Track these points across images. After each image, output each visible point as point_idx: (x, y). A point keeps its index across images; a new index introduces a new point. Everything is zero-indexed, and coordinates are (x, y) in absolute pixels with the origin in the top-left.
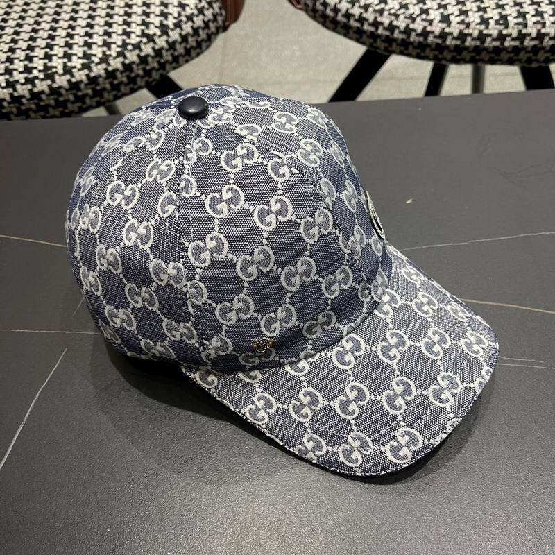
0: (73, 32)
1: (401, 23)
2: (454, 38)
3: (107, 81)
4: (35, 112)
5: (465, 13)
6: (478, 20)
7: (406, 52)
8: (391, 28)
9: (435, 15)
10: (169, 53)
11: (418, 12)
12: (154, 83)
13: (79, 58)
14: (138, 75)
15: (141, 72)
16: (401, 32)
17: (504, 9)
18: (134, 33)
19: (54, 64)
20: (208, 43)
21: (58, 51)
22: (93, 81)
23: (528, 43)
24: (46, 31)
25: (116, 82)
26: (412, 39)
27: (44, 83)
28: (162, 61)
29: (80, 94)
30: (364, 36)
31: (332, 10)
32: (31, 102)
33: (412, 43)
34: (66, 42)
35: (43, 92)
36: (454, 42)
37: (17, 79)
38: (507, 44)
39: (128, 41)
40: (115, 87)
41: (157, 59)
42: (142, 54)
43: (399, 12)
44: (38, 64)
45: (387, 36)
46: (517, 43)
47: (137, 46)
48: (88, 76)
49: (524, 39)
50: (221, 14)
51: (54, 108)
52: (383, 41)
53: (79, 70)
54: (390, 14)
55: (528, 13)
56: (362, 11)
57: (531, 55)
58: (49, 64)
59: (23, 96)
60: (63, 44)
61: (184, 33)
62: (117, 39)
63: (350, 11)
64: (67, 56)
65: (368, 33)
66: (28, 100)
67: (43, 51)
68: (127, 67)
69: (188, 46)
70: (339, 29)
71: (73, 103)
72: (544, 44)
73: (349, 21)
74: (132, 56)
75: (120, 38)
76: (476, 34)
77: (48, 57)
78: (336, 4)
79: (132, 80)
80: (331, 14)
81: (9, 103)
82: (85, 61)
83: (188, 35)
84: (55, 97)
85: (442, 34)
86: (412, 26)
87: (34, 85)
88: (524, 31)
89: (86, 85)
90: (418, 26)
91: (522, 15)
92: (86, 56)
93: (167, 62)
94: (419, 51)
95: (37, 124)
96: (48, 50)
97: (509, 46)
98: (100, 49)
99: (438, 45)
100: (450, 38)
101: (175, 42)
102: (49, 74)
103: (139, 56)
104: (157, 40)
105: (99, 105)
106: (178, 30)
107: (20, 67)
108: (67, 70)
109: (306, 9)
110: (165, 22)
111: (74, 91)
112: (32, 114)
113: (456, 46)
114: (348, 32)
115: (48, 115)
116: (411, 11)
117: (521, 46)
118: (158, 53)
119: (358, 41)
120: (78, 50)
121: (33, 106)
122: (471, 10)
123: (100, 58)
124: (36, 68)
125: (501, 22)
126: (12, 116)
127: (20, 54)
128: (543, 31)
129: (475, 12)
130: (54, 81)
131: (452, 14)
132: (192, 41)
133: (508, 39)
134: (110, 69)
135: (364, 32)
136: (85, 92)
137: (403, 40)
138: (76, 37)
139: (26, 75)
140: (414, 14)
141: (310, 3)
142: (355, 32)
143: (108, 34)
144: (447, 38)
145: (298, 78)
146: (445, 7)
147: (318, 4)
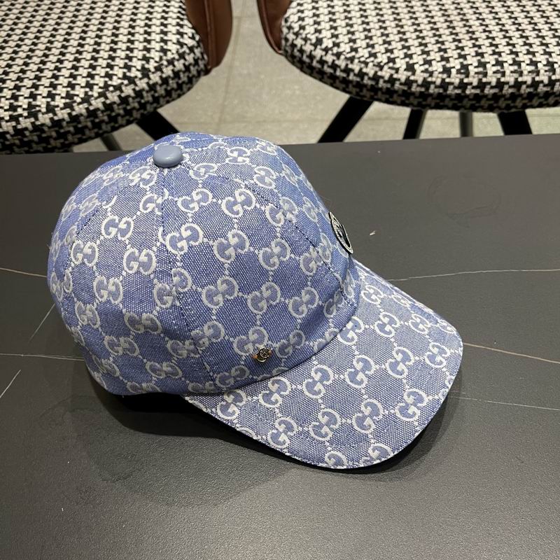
0: (59, 74)
1: (370, 70)
2: (418, 86)
3: (88, 120)
4: (19, 147)
5: (429, 62)
6: (441, 70)
8: (361, 74)
9: (401, 64)
10: (149, 94)
11: (385, 61)
14: (118, 115)
15: (122, 112)
16: (369, 78)
17: (465, 59)
18: (116, 75)
19: (38, 103)
20: (189, 86)
21: (43, 91)
22: (74, 119)
23: (487, 91)
24: (33, 72)
25: (97, 120)
26: (380, 86)
27: (28, 120)
28: (143, 101)
29: (62, 131)
30: (337, 81)
32: (15, 138)
33: (381, 89)
34: (51, 83)
35: (26, 129)
36: (419, 89)
37: (2, 116)
38: (468, 92)
39: (110, 83)
40: (97, 125)
41: (138, 100)
42: (123, 95)
43: (368, 60)
45: (358, 82)
46: (478, 91)
47: (118, 88)
48: (69, 114)
49: (485, 87)
50: (203, 58)
51: (37, 143)
52: (354, 86)
53: (62, 109)
54: (360, 62)
55: (489, 63)
56: (335, 58)
57: (492, 102)
58: (34, 103)
59: (8, 133)
60: (47, 85)
61: (164, 76)
62: (99, 81)
63: (324, 58)
64: (51, 96)
65: (341, 79)
66: (12, 136)
67: (29, 91)
68: (109, 107)
69: (169, 88)
70: (315, 74)
71: (55, 139)
72: (504, 92)
73: (323, 67)
74: (113, 97)
75: (103, 80)
76: (438, 82)
77: (33, 96)
78: (311, 51)
79: (113, 119)
80: (307, 60)
82: (68, 101)
83: (168, 77)
84: (38, 133)
85: (408, 82)
86: (380, 73)
87: (18, 123)
88: (484, 80)
89: (68, 123)
90: (386, 73)
91: (482, 65)
92: (69, 96)
93: (147, 102)
94: (388, 96)
95: (21, 159)
96: (33, 90)
97: (471, 94)
98: (83, 90)
99: (404, 91)
100: (415, 85)
101: (155, 84)
102: (32, 112)
103: (119, 96)
104: (138, 82)
105: (81, 141)
106: (159, 73)
107: (6, 105)
108: (50, 109)
109: (286, 55)
110: (147, 66)
111: (57, 129)
112: (16, 149)
113: (421, 93)
114: (323, 78)
115: (32, 150)
116: (379, 60)
117: (481, 94)
118: (139, 94)
120: (61, 91)
121: (17, 142)
122: (434, 60)
123: (82, 98)
124: (21, 106)
125: (462, 71)
127: (7, 93)
128: (503, 80)
129: (438, 62)
130: (37, 119)
131: (421, 65)
132: (173, 83)
133: (469, 87)
134: (91, 108)
135: (337, 77)
136: (67, 129)
137: (372, 85)
138: (61, 78)
139: (11, 113)
140: (381, 62)
141: (289, 49)
142: (329, 77)
143: (91, 76)
144: (412, 85)
145: (297, 117)
146: (410, 56)
147: (295, 50)
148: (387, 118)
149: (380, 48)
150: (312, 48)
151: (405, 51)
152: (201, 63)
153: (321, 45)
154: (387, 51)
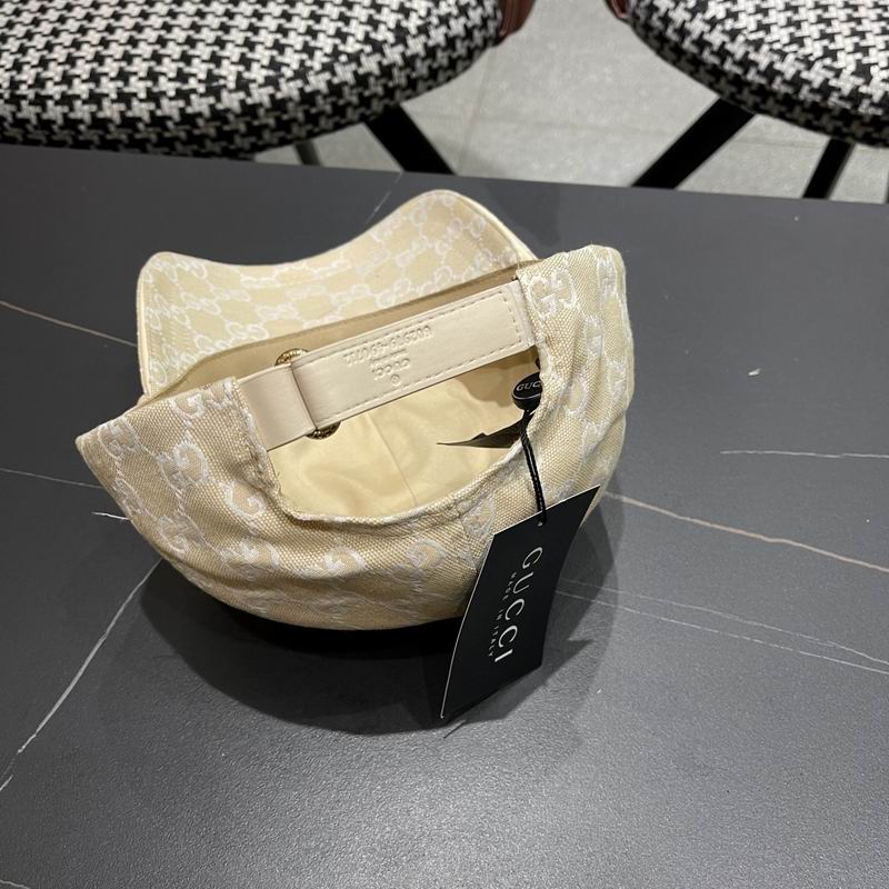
0: (259, 24)
1: (788, 68)
2: (872, 104)
3: (300, 108)
4: (184, 143)
7: (788, 115)
8: (771, 73)
9: (847, 62)
10: (403, 74)
11: (819, 53)
12: (372, 118)
13: (263, 67)
14: (349, 104)
16: (785, 82)
18: (353, 35)
19: (223, 72)
20: (467, 63)
21: (233, 52)
22: (278, 105)
24: (217, 16)
25: (313, 111)
26: (801, 97)
27: (204, 100)
28: (391, 84)
29: (256, 123)
30: (723, 81)
31: (675, 31)
32: (181, 127)
33: (802, 103)
34: (247, 39)
35: (200, 115)
36: (872, 111)
37: (163, 89)
39: (341, 48)
40: (312, 119)
41: (383, 81)
42: (361, 71)
43: (787, 49)
44: (199, 69)
45: (761, 86)
47: (355, 58)
48: (272, 97)
50: (495, 18)
51: (214, 140)
52: (752, 92)
53: (261, 86)
54: (771, 50)
56: (726, 38)
58: (216, 72)
59: (170, 118)
60: (240, 41)
61: (431, 43)
62: (325, 43)
63: (706, 37)
64: (245, 62)
65: (731, 77)
66: (176, 124)
67: (209, 49)
68: (335, 90)
69: (435, 65)
70: (683, 62)
71: (243, 136)
73: (701, 52)
74: (345, 72)
75: (331, 42)
77: (216, 60)
78: (684, 22)
79: (339, 111)
80: (674, 37)
81: (147, 125)
82: (271, 73)
83: (437, 46)
84: (218, 124)
85: (854, 96)
86: (805, 75)
87: (188, 103)
89: (267, 111)
90: (816, 76)
92: (274, 65)
93: (397, 87)
96: (216, 48)
98: (297, 57)
99: (844, 111)
100: (866, 103)
101: (415, 57)
102: (213, 87)
103: (355, 73)
104: (387, 50)
105: (283, 142)
106: (423, 38)
107: (171, 70)
108: (243, 85)
109: (634, 22)
110: (404, 24)
111: (248, 119)
112: (179, 147)
113: (875, 117)
114: (697, 71)
115: (203, 152)
116: (807, 51)
118: (386, 71)
119: (711, 86)
120: (262, 55)
121: (183, 135)
123: (295, 71)
124: (194, 75)
126: (149, 147)
127: (174, 50)
130: (219, 99)
131: (882, 69)
132: (442, 57)
134: (308, 89)
135: (725, 74)
136: (264, 121)
137: (787, 95)
138: (263, 32)
139: (178, 85)
140: (811, 55)
141: (642, 14)
142: (709, 72)
143: (312, 33)
144: (860, 102)
145: (604, 122)
146: (865, 51)
147: (655, 17)
148: (757, 140)
149: (810, 30)
150: (687, 16)
151: (856, 39)
152: (492, 25)
153: (704, 12)
154: (823, 36)
